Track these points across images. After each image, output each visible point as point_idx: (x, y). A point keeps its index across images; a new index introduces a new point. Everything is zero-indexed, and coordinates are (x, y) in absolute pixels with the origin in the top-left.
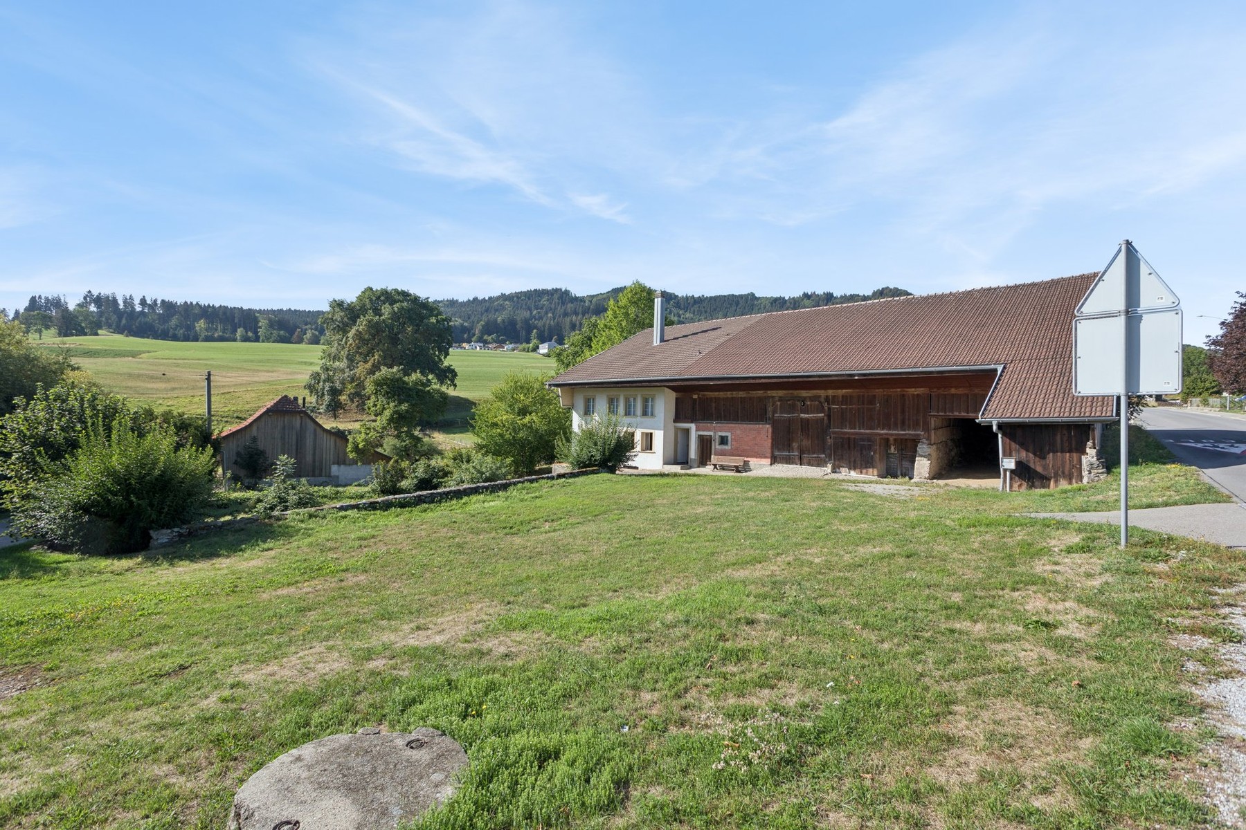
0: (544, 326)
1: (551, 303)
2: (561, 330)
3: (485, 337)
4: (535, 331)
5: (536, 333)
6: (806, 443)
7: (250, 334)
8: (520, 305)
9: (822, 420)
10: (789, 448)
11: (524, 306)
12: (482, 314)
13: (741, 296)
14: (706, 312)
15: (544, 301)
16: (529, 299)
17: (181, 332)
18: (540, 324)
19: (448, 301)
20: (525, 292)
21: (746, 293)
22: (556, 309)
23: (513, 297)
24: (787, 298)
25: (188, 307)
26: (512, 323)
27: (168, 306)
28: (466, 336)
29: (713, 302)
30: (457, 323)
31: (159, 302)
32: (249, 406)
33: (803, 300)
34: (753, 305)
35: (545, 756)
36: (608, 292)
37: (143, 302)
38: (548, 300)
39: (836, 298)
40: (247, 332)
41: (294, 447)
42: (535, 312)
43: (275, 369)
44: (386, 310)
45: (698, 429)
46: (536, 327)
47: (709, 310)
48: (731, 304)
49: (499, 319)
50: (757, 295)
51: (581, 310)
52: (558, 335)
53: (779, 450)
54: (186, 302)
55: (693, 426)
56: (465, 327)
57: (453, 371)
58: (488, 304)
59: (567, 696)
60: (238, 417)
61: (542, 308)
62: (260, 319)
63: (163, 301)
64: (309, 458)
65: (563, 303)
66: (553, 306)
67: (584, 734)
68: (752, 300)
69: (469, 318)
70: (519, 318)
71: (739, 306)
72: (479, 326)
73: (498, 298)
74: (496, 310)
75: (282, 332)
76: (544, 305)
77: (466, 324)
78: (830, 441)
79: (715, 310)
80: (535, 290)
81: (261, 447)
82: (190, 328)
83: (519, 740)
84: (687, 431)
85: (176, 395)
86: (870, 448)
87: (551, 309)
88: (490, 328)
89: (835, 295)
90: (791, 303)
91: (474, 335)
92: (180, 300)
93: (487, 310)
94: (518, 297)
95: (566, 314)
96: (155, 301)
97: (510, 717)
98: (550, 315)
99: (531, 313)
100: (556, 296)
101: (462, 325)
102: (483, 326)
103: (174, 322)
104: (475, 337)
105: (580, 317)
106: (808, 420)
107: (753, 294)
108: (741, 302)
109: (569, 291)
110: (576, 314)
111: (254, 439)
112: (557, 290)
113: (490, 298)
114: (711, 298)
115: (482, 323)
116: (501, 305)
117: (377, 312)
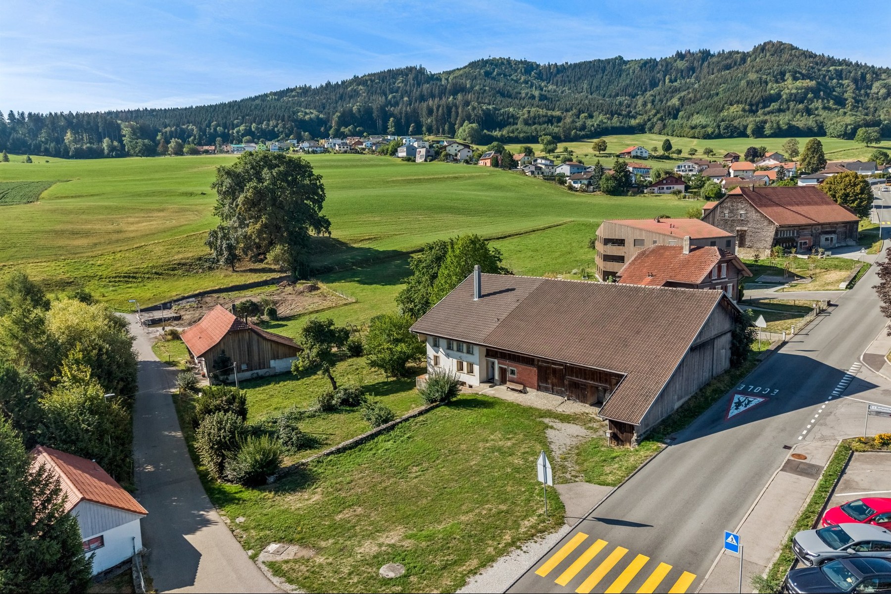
0: (401, 113)
1: (406, 85)
2: (418, 116)
3: (342, 129)
4: (392, 119)
5: (393, 121)
6: (555, 381)
7: (116, 143)
8: (374, 89)
9: (562, 369)
10: (547, 382)
11: (378, 91)
12: (337, 103)
13: (608, 61)
14: (570, 82)
15: (399, 83)
16: (383, 82)
17: (52, 145)
18: (396, 110)
19: (300, 88)
20: (378, 74)
21: (614, 57)
22: (411, 91)
23: (367, 81)
24: (658, 60)
25: (54, 119)
26: (368, 111)
27: (36, 119)
28: (322, 129)
29: (577, 70)
30: (313, 116)
31: (26, 115)
32: (161, 261)
33: (676, 61)
34: (621, 70)
35: (415, 567)
36: (465, 68)
37: (11, 115)
38: (403, 82)
39: (713, 56)
40: (112, 142)
41: (247, 353)
42: (390, 97)
43: (164, 206)
44: (266, 173)
45: (499, 363)
46: (392, 115)
47: (573, 79)
48: (597, 71)
49: (355, 108)
50: (625, 59)
51: (437, 92)
52: (415, 122)
53: (542, 383)
54: (51, 114)
55: (496, 361)
56: (321, 119)
57: (327, 221)
58: (341, 91)
59: (418, 557)
60: (156, 273)
61: (397, 92)
62: (122, 126)
63: (30, 114)
64: (256, 358)
65: (419, 84)
66: (408, 88)
67: (420, 564)
68: (620, 65)
69: (324, 108)
70: (375, 106)
71: (606, 73)
72: (335, 118)
73: (351, 82)
74: (351, 97)
75: (146, 141)
76: (399, 87)
77: (321, 116)
78: (566, 382)
79: (579, 78)
80: (389, 71)
81: (227, 356)
82: (59, 140)
83: (411, 565)
84: (493, 363)
85: (100, 252)
86: (585, 389)
87: (407, 92)
88: (346, 119)
89: (712, 53)
90: (662, 66)
91: (331, 127)
92: (44, 112)
93: (341, 98)
94: (372, 81)
95: (422, 98)
96: (23, 114)
97: (409, 561)
98: (406, 99)
99: (386, 98)
100: (411, 77)
101: (318, 117)
102: (339, 117)
103: (43, 136)
104: (332, 130)
105: (437, 100)
106: (555, 368)
107: (621, 58)
108: (607, 68)
109: (424, 69)
110: (433, 96)
111: (223, 352)
112: (410, 69)
113: (343, 82)
114: (575, 65)
115: (338, 114)
116: (355, 91)
117: (260, 180)
